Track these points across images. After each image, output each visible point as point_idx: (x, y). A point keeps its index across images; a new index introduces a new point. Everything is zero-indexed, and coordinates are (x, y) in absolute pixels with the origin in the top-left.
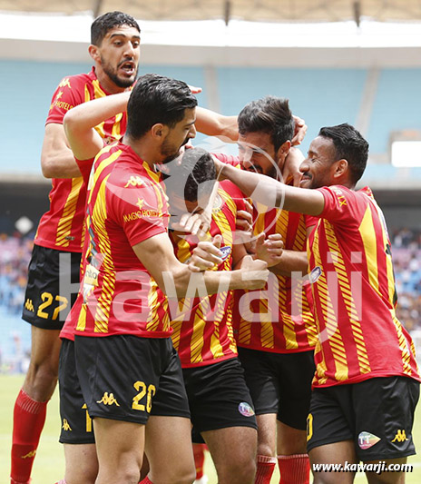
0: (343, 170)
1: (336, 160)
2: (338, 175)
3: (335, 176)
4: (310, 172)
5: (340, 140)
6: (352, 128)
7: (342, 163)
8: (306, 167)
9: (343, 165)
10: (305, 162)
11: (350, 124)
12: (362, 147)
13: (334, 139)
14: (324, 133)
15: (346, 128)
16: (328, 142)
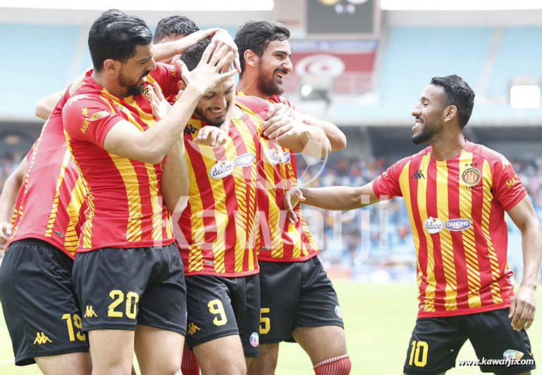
0: (452, 115)
1: (446, 106)
2: (448, 119)
3: (445, 120)
4: (421, 117)
5: (450, 88)
6: (460, 79)
7: (451, 108)
8: (417, 111)
9: (453, 111)
10: (418, 107)
11: (458, 75)
12: (470, 95)
13: (445, 86)
14: (435, 82)
15: (455, 78)
16: (440, 90)
